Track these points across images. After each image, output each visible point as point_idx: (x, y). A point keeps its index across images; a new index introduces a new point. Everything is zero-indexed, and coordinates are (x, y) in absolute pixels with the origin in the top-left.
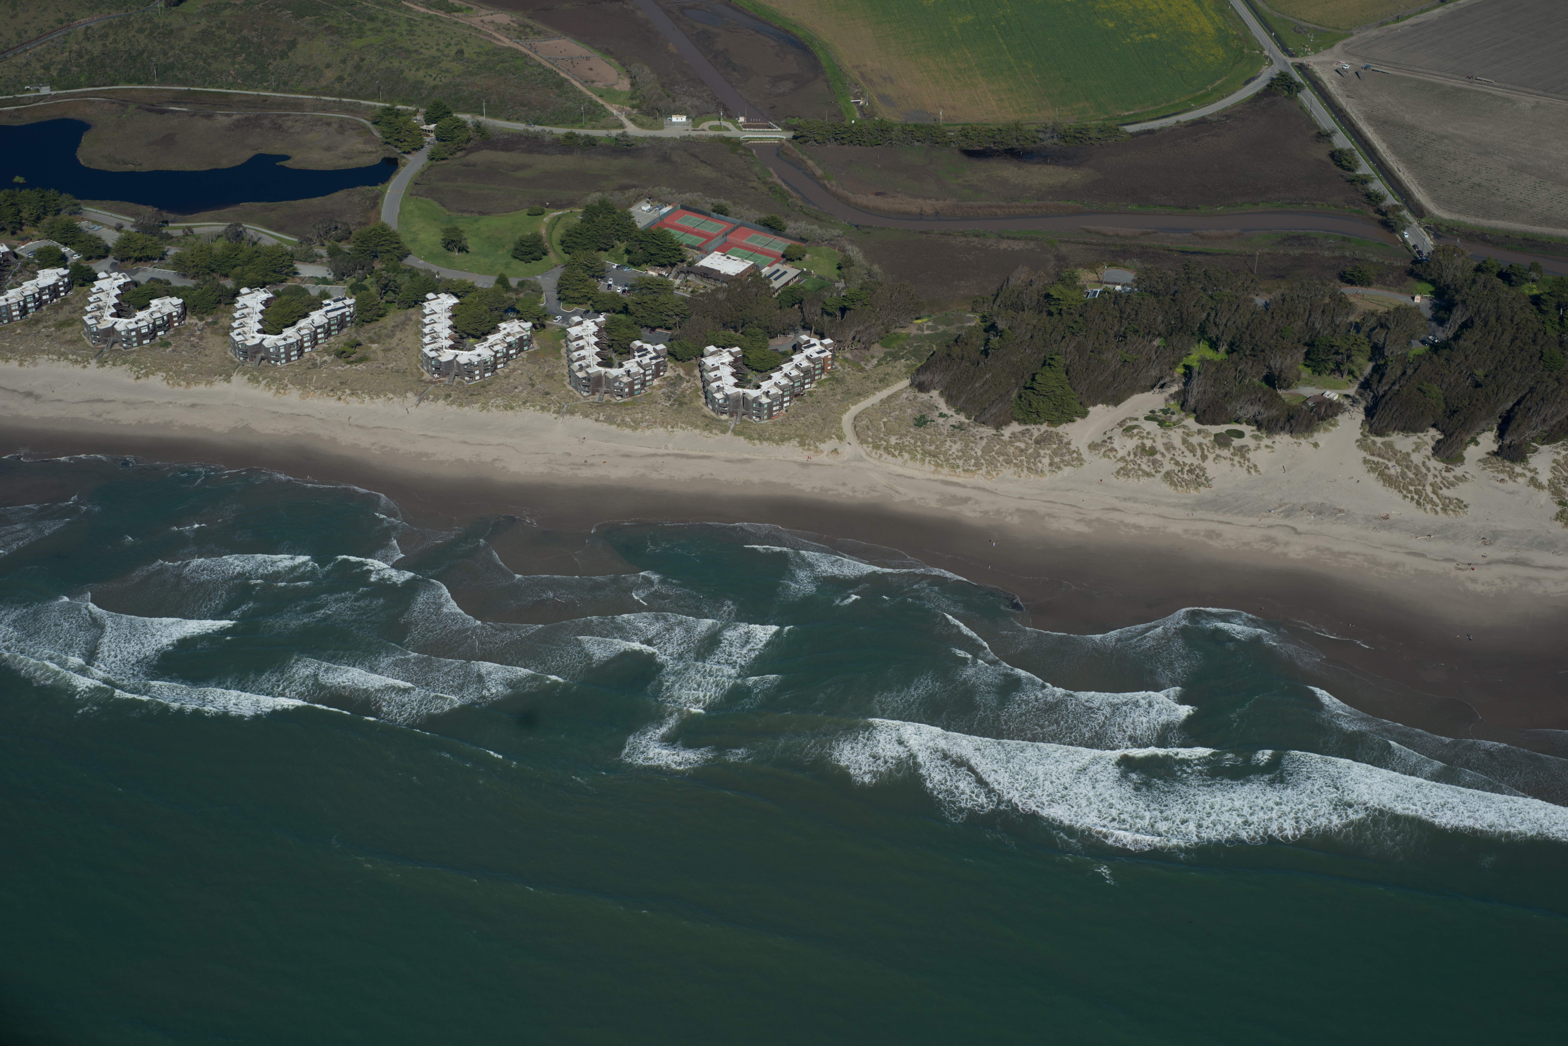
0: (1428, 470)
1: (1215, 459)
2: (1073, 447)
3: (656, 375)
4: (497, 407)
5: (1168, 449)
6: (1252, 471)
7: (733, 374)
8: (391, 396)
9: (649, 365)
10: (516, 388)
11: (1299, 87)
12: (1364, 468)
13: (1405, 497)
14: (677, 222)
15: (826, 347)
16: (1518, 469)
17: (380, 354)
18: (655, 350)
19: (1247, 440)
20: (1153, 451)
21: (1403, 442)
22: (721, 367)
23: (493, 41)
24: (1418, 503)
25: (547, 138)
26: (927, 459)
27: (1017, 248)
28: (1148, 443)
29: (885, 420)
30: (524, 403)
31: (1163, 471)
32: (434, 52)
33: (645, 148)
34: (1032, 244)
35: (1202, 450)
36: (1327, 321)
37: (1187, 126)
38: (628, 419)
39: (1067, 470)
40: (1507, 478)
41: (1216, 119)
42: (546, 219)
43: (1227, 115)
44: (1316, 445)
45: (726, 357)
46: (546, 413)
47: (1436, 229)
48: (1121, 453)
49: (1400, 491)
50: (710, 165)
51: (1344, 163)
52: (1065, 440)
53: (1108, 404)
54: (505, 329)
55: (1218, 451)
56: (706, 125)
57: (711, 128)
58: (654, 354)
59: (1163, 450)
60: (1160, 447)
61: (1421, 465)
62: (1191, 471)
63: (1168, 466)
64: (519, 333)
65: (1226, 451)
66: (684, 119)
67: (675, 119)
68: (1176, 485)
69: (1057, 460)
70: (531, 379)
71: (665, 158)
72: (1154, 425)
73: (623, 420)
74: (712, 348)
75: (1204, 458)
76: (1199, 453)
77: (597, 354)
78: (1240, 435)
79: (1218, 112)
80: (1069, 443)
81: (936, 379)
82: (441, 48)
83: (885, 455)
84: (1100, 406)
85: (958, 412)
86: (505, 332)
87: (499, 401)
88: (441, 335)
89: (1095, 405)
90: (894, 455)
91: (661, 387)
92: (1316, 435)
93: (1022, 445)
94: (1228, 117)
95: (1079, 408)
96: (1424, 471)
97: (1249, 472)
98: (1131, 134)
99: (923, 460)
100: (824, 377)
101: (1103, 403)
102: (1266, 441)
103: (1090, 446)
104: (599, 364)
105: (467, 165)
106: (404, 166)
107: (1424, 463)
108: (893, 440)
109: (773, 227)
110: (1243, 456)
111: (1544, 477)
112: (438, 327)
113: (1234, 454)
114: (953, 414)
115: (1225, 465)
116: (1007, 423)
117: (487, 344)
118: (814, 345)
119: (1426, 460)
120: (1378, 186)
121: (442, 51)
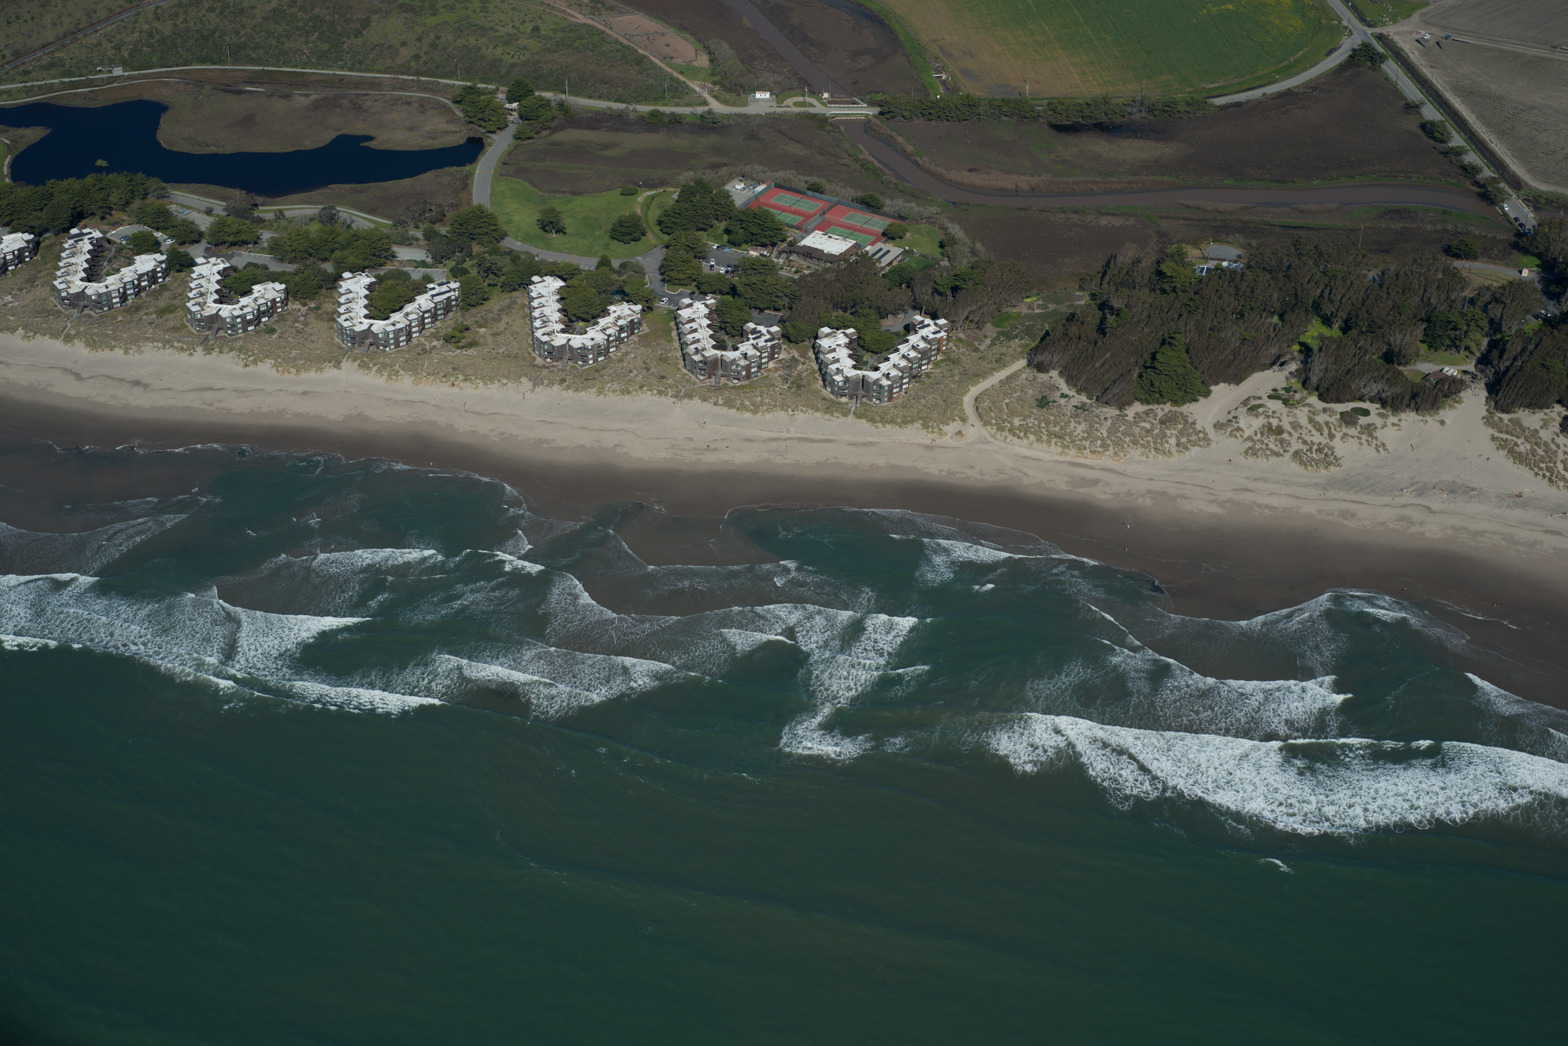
0: (1558, 446)
1: (1342, 438)
2: (1198, 427)
3: (771, 357)
4: (614, 391)
5: (1294, 428)
6: (1381, 449)
7: (850, 356)
8: (505, 381)
9: (764, 347)
10: (631, 372)
11: (1382, 58)
12: (1493, 445)
13: (1537, 474)
14: (773, 201)
15: (941, 327)
17: (490, 339)
18: (769, 332)
19: (1373, 418)
20: (1279, 431)
21: (1530, 419)
22: (838, 348)
23: (567, 17)
24: (1550, 480)
25: (632, 116)
26: (1053, 441)
27: (1117, 224)
28: (1275, 422)
29: (1007, 401)
30: (641, 387)
31: (1292, 450)
32: (509, 29)
33: (731, 125)
34: (1132, 221)
35: (1329, 429)
36: (1443, 297)
37: (1274, 99)
38: (747, 403)
39: (1195, 451)
41: (1302, 91)
42: (640, 199)
43: (1313, 87)
44: (1442, 423)
45: (841, 339)
46: (663, 397)
47: (1535, 201)
48: (1248, 433)
49: (1531, 469)
50: (799, 142)
51: (1436, 134)
52: (1190, 420)
53: (1229, 383)
54: (615, 312)
55: (1345, 430)
56: (790, 101)
57: (796, 104)
58: (768, 337)
59: (1290, 429)
60: (1287, 426)
61: (1550, 442)
62: (1319, 450)
63: (1296, 446)
64: (630, 315)
65: (1353, 429)
66: (767, 95)
67: (758, 95)
68: (1306, 465)
69: (1183, 440)
70: (645, 363)
71: (753, 136)
72: (1279, 403)
73: (742, 404)
74: (826, 330)
75: (1332, 436)
76: (1326, 432)
77: (711, 336)
78: (1366, 413)
80: (1194, 423)
81: (1055, 359)
82: (517, 24)
83: (1010, 437)
84: (1222, 385)
85: (1079, 392)
86: (616, 315)
87: (615, 386)
88: (551, 318)
89: (1217, 384)
90: (1019, 437)
91: (777, 369)
92: (1441, 412)
93: (1148, 426)
94: (1314, 89)
95: (1202, 388)
96: (1554, 448)
97: (1378, 451)
98: (1219, 107)
99: (1049, 442)
100: (939, 358)
101: (1224, 382)
102: (1392, 419)
103: (1215, 426)
104: (714, 347)
105: (554, 144)
106: (490, 145)
107: (1553, 440)
108: (1017, 422)
109: (870, 205)
110: (1370, 435)
112: (547, 311)
113: (1361, 433)
114: (1075, 394)
115: (1353, 444)
116: (1130, 403)
117: (598, 328)
118: (929, 325)
119: (1555, 437)
120: (1472, 158)
121: (518, 29)
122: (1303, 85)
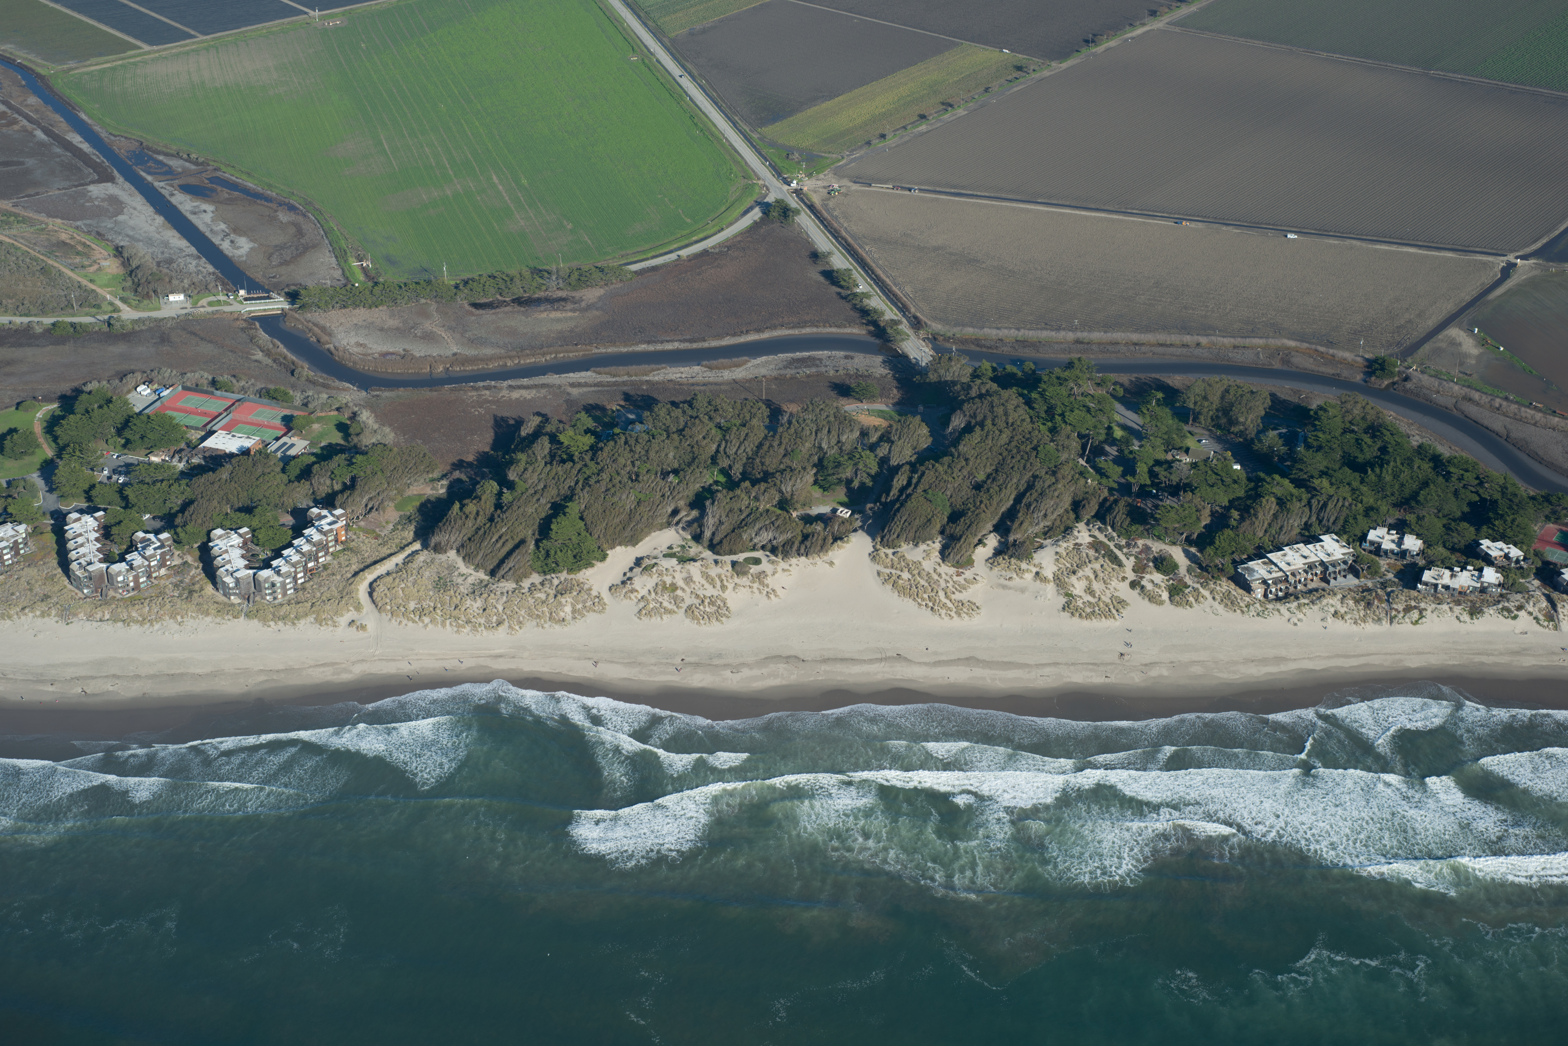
0: (940, 575)
1: (734, 588)
2: (594, 593)
3: (162, 564)
5: (688, 584)
6: (772, 596)
7: (243, 556)
9: (154, 556)
10: (12, 594)
11: (797, 212)
12: (879, 581)
13: (920, 604)
14: (180, 404)
15: (338, 518)
16: (1024, 565)
18: (159, 540)
19: (765, 566)
20: (674, 587)
21: (913, 552)
22: (230, 550)
24: (932, 608)
25: (38, 330)
26: (448, 622)
27: (529, 397)
28: (668, 580)
29: (403, 585)
30: (23, 609)
31: (684, 606)
33: (142, 331)
34: (544, 392)
35: (722, 581)
36: (834, 441)
37: (690, 260)
38: (134, 614)
39: (591, 617)
40: (1014, 576)
41: (717, 250)
42: (39, 415)
43: (729, 246)
44: (831, 563)
45: (236, 540)
46: (46, 619)
47: (934, 340)
48: (643, 592)
49: (914, 600)
50: (211, 342)
51: (843, 283)
52: (586, 587)
53: (626, 546)
55: (736, 580)
56: (204, 302)
57: (210, 304)
58: (159, 544)
59: (684, 586)
60: (680, 583)
61: (932, 572)
62: (712, 603)
63: (689, 600)
64: (13, 536)
65: (745, 579)
66: (181, 297)
67: (172, 298)
68: (698, 620)
69: (579, 606)
70: (28, 583)
71: (164, 339)
72: (674, 561)
73: (130, 616)
74: (219, 532)
75: (724, 588)
76: (718, 584)
77: (98, 550)
78: (757, 561)
79: (719, 244)
80: (590, 589)
81: (453, 539)
83: (405, 621)
84: (618, 548)
85: (476, 569)
89: (613, 547)
90: (414, 621)
91: (168, 576)
92: (830, 553)
93: (543, 596)
94: (729, 248)
95: (598, 552)
96: (936, 577)
97: (769, 597)
98: (636, 272)
99: (443, 624)
100: (339, 548)
101: (620, 544)
102: (782, 565)
103: (610, 589)
104: (100, 561)
107: (935, 570)
108: (412, 605)
109: (279, 399)
110: (762, 583)
111: (1049, 571)
113: (753, 582)
114: (472, 572)
115: (745, 593)
116: (526, 576)
118: (326, 516)
119: (937, 567)
120: (877, 302)
122: (720, 245)
